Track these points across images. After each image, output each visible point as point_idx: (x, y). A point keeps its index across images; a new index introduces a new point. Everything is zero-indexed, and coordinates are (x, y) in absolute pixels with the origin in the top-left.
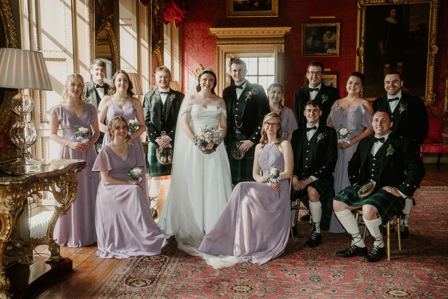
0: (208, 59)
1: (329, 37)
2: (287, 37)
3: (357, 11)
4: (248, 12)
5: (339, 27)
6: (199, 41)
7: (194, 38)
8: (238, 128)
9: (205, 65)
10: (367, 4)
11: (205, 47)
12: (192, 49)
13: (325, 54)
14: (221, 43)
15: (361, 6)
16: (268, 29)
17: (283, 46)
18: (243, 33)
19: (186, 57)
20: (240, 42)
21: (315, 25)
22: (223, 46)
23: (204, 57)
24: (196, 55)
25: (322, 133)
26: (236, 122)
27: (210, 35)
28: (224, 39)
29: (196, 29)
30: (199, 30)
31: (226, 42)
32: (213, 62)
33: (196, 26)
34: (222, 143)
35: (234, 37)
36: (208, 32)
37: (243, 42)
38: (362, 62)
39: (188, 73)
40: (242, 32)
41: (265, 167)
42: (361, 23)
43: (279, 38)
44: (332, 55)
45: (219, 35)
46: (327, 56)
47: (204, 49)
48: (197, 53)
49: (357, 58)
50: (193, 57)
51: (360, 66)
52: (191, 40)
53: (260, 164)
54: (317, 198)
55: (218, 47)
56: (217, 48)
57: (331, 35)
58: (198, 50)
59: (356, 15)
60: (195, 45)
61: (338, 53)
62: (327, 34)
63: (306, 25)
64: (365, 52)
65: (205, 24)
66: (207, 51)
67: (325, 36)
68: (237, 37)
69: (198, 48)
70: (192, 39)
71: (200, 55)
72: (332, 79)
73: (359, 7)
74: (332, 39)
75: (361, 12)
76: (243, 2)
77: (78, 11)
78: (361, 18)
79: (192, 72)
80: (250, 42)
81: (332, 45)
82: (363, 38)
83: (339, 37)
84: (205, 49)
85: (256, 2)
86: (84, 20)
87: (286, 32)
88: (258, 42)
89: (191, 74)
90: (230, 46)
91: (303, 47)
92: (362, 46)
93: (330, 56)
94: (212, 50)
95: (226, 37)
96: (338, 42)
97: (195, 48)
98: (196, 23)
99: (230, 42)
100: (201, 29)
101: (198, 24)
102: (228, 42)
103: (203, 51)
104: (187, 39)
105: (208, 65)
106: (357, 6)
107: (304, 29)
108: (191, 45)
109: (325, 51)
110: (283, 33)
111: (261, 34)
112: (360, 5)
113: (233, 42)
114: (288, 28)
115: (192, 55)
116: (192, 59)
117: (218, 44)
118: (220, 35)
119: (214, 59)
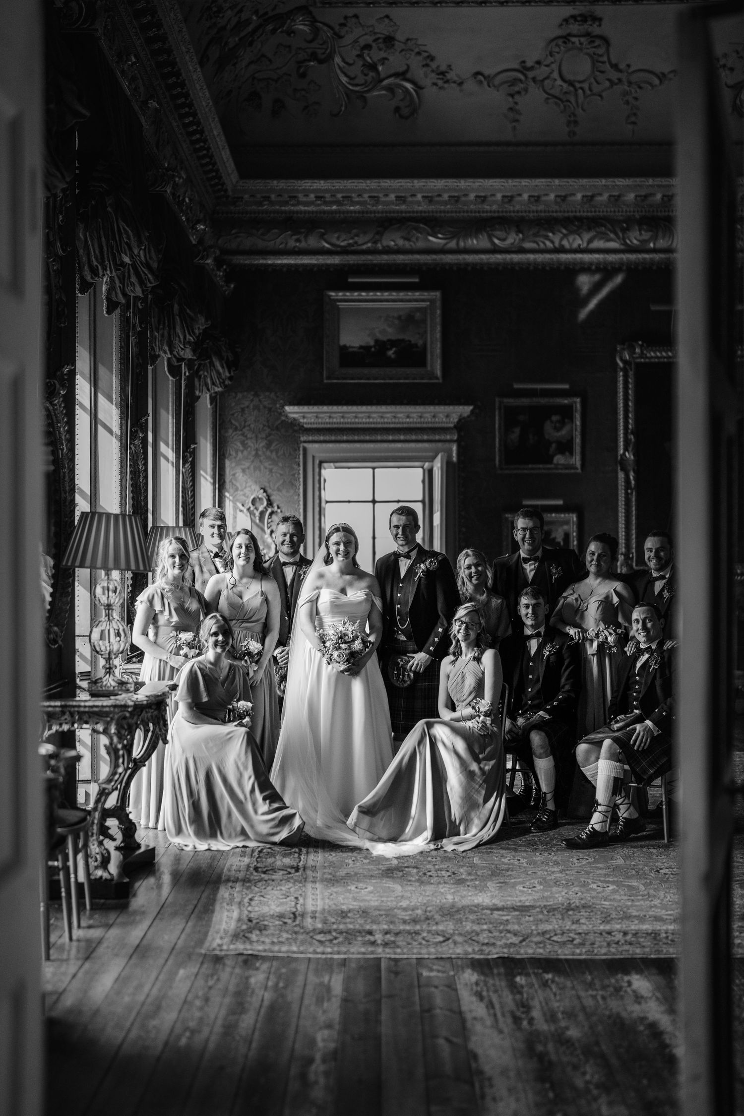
0: (281, 475)
1: (558, 429)
2: (461, 426)
3: (616, 372)
4: (374, 371)
5: (579, 406)
6: (260, 436)
7: (248, 428)
8: (401, 630)
9: (273, 490)
10: (637, 358)
11: (272, 448)
12: (242, 452)
13: (549, 466)
14: (311, 438)
15: (625, 362)
16: (420, 409)
17: (455, 448)
18: (362, 418)
19: (227, 470)
20: (356, 438)
21: (525, 401)
22: (316, 445)
23: (271, 471)
24: (252, 466)
25: (552, 644)
26: (398, 618)
27: (284, 421)
28: (319, 431)
29: (251, 406)
30: (259, 410)
31: (322, 438)
32: (290, 482)
33: (252, 401)
34: (374, 657)
35: (341, 426)
36: (280, 414)
37: (362, 438)
38: (633, 486)
39: (235, 508)
40: (360, 415)
41: (458, 697)
42: (626, 400)
43: (444, 430)
44: (567, 468)
45: (305, 420)
46: (554, 471)
47: (272, 452)
48: (253, 462)
49: (621, 475)
50: (244, 471)
51: (627, 494)
52: (240, 433)
53: (450, 691)
54: (546, 751)
55: (305, 450)
56: (301, 449)
57: (562, 423)
58: (257, 455)
59: (615, 382)
60: (250, 443)
61: (578, 464)
62: (552, 422)
63: (505, 400)
64: (637, 461)
65: (272, 395)
66: (278, 457)
67: (548, 427)
68: (348, 426)
69: (257, 450)
70: (241, 430)
71: (262, 467)
72: (567, 522)
73: (621, 365)
74: (564, 432)
75: (626, 377)
76: (361, 347)
77: (101, 416)
78: (626, 388)
79: (243, 505)
80: (379, 438)
81: (566, 447)
82: (632, 433)
83: (579, 429)
84: (274, 453)
85: (391, 349)
86: (110, 432)
87: (460, 416)
88: (396, 438)
89: (241, 511)
90: (331, 445)
91: (500, 450)
92: (630, 449)
93: (560, 471)
94: (290, 454)
95: (323, 426)
96: (578, 440)
97: (249, 449)
98: (252, 393)
99: (333, 438)
100: (265, 407)
101: (256, 395)
102: (327, 438)
103: (268, 458)
104: (230, 431)
105: (279, 490)
106: (617, 364)
107: (500, 409)
108: (239, 444)
109: (550, 460)
110: (455, 419)
111: (404, 420)
112: (621, 360)
113: (339, 438)
114: (466, 407)
115: (243, 467)
116: (241, 474)
117: (305, 442)
118: (309, 421)
119: (294, 475)
